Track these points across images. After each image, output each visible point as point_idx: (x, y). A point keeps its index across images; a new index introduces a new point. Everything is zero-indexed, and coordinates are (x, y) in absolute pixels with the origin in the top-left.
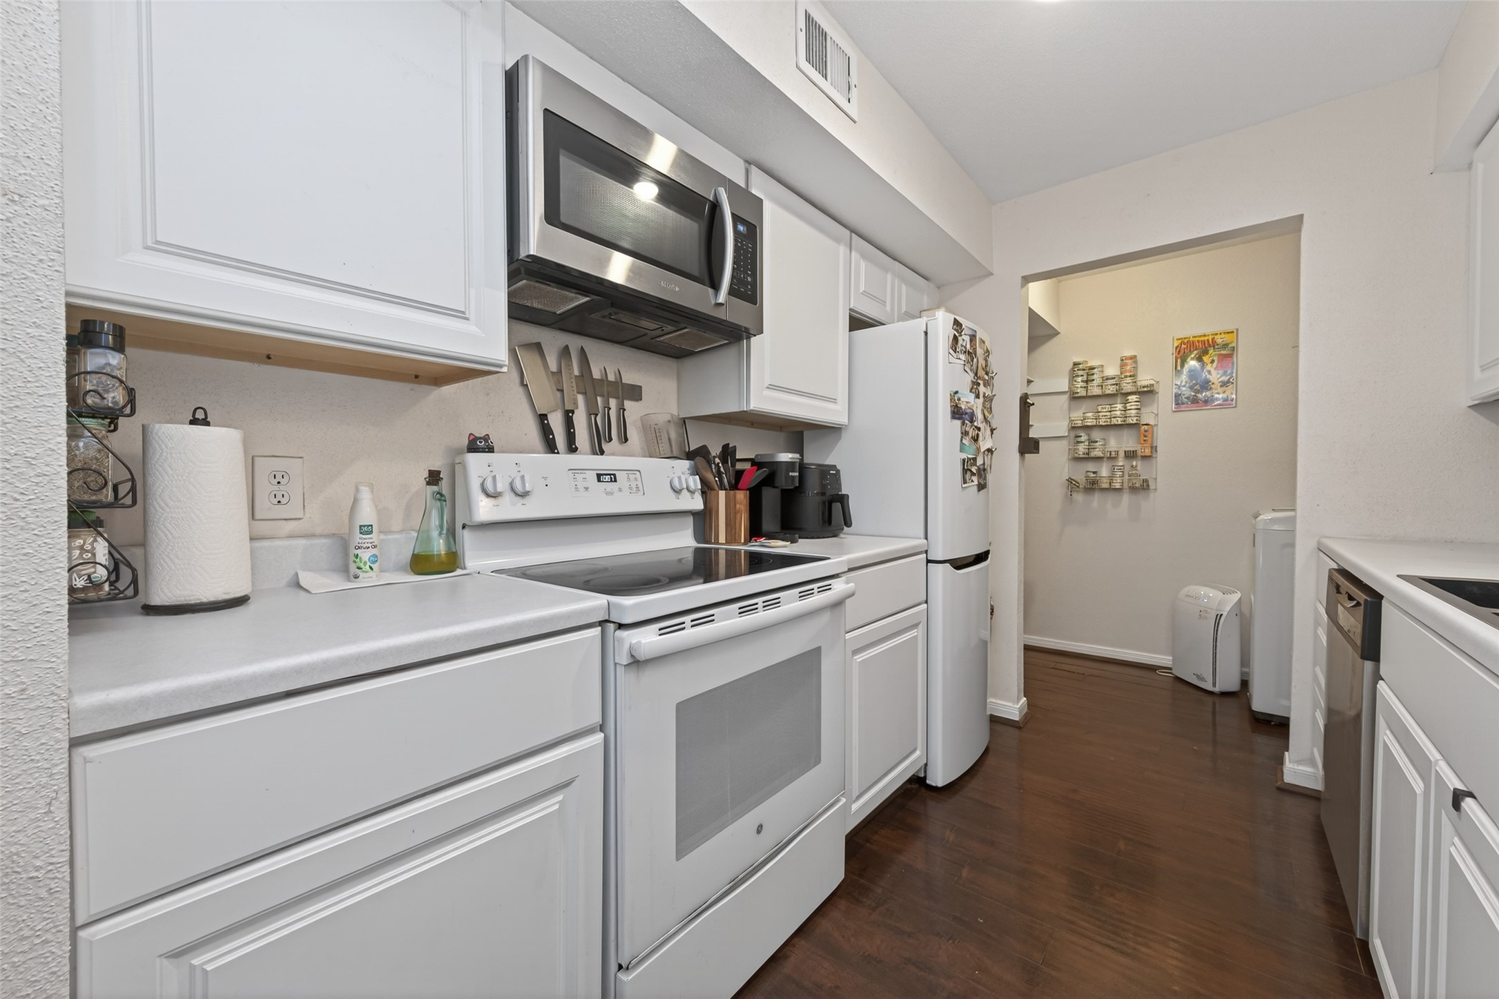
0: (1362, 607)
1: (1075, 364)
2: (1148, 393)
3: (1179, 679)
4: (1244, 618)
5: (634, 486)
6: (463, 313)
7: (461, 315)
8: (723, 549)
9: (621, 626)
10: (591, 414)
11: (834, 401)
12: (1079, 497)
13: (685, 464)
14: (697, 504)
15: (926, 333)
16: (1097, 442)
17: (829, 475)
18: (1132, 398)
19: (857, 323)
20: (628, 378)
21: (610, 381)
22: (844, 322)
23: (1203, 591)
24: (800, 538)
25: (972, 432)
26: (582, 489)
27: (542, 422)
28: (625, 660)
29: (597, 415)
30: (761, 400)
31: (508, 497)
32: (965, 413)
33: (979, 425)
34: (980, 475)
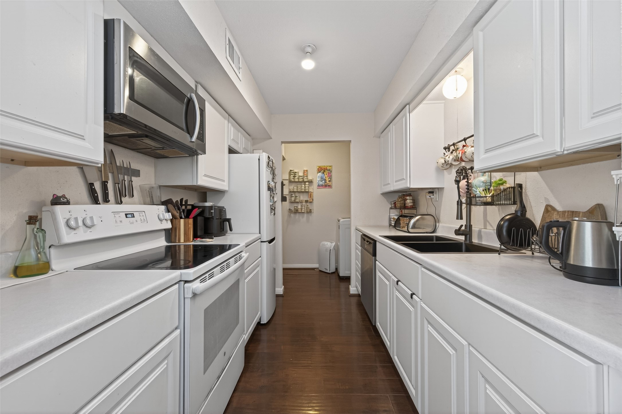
0: (372, 244)
1: (291, 171)
2: (311, 182)
3: (320, 271)
4: (337, 249)
5: (142, 219)
6: (83, 136)
7: (81, 137)
8: (182, 244)
9: (186, 282)
10: (116, 183)
11: (223, 181)
12: (292, 215)
13: (163, 207)
14: (169, 225)
15: (259, 159)
16: (297, 197)
17: (221, 210)
18: (307, 183)
19: (231, 151)
20: (134, 166)
21: (125, 167)
22: (226, 150)
23: (326, 243)
24: (214, 237)
25: (273, 195)
26: (119, 222)
27: (91, 188)
28: (190, 295)
29: (119, 184)
30: (203, 181)
31: (82, 228)
32: (271, 189)
33: (274, 192)
34: (274, 210)
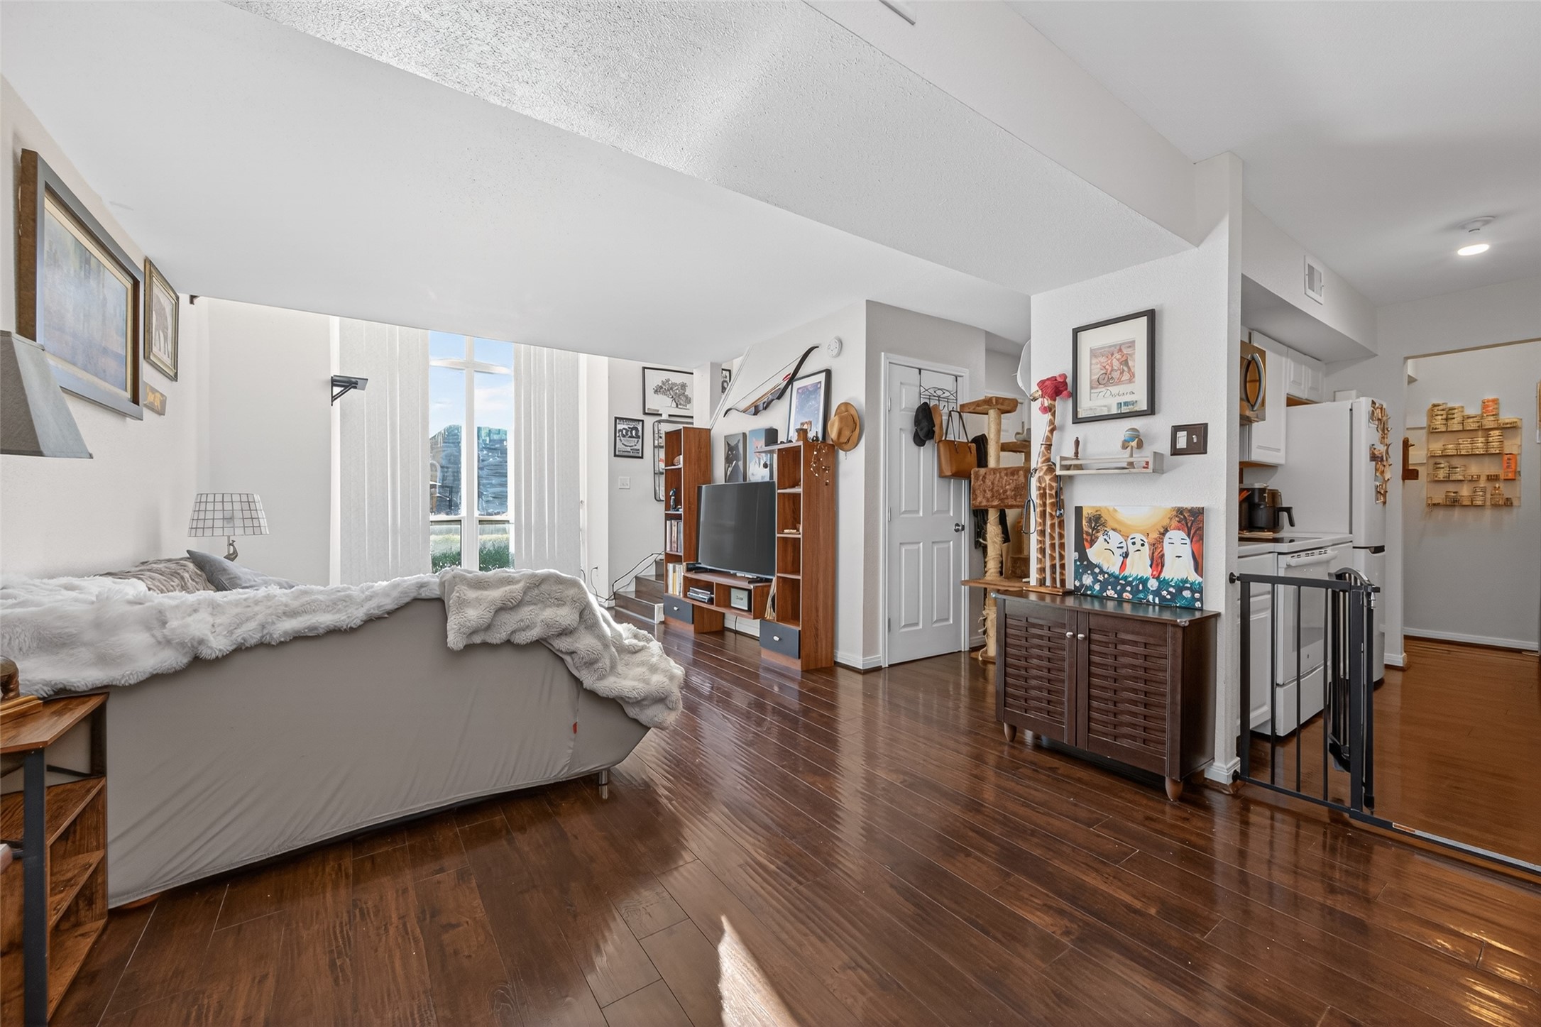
2: (1511, 429)
11: (1276, 449)
12: (1440, 513)
16: (1458, 468)
18: (1495, 432)
22: (1284, 401)
25: (1381, 468)
30: (1255, 455)
32: (1378, 457)
33: (1385, 463)
34: (1384, 495)
